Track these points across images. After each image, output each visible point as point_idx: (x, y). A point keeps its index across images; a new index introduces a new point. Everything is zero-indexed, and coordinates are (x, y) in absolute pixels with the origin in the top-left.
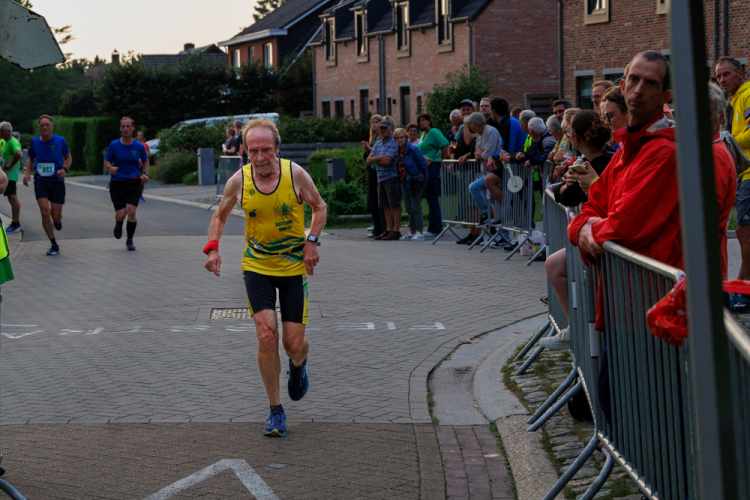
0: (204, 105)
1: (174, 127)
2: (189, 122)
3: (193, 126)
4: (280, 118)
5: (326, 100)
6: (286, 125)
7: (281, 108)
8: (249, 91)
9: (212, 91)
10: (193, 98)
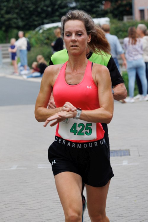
0: (57, 14)
1: (37, 29)
2: (47, 26)
3: (50, 29)
4: (111, 22)
5: (142, 8)
6: (114, 26)
7: (110, 15)
8: (88, 3)
9: (63, 4)
10: (49, 9)
